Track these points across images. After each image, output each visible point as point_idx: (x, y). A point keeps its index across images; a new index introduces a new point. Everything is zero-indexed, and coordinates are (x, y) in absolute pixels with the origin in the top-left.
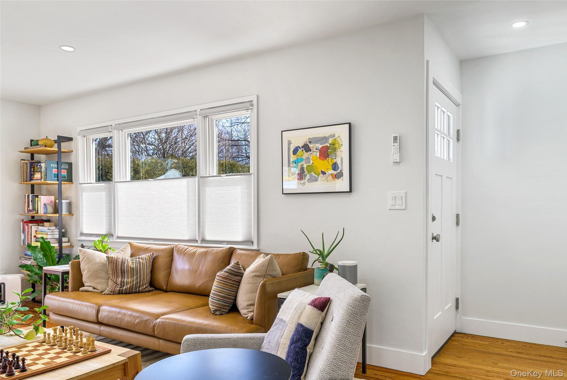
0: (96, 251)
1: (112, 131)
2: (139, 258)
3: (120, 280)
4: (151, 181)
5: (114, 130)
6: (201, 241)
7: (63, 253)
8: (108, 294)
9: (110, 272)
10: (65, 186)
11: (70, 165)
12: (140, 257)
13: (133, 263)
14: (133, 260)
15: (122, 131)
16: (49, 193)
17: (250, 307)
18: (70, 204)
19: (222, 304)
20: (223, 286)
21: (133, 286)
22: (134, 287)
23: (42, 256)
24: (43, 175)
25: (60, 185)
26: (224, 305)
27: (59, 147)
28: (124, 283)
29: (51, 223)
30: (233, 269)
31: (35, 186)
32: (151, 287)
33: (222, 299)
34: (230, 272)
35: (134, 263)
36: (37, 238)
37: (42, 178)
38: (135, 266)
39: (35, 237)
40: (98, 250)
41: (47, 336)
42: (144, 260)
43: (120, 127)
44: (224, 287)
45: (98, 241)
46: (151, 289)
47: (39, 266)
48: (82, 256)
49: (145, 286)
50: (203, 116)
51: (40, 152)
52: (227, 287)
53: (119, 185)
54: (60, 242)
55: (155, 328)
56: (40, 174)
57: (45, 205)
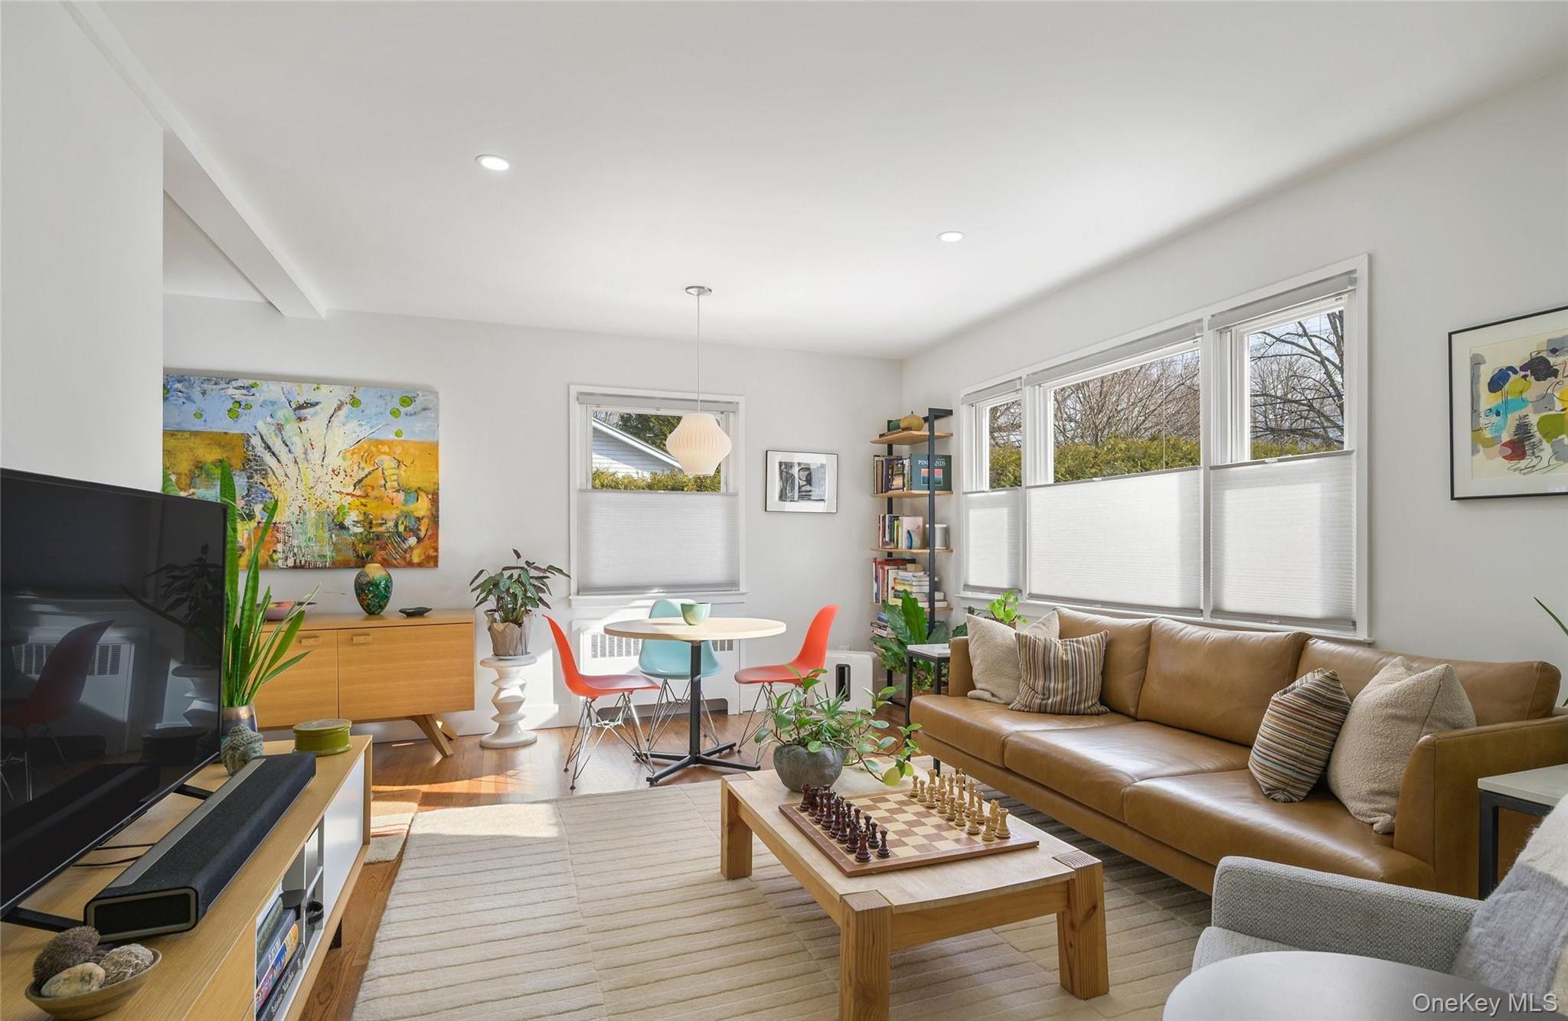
0: (994, 621)
1: (1021, 389)
2: (1077, 642)
3: (1041, 683)
4: (1099, 481)
5: (1025, 386)
6: (1212, 612)
7: (936, 619)
8: (1019, 711)
9: (1022, 665)
10: (940, 498)
11: (948, 459)
12: (1080, 639)
13: (1066, 650)
14: (1066, 645)
15: (1040, 385)
16: (915, 513)
17: (1378, 798)
18: (947, 532)
19: (1292, 777)
20: (1292, 731)
21: (1066, 698)
22: (1069, 701)
23: (903, 624)
24: (906, 480)
25: (932, 497)
26: (1296, 779)
27: (931, 429)
28: (1049, 691)
29: (917, 565)
30: (1322, 691)
31: (894, 499)
32: (1101, 704)
33: (1290, 762)
34: (1311, 697)
35: (1069, 652)
36: (896, 591)
37: (904, 486)
38: (1070, 658)
39: (893, 588)
40: (997, 620)
41: (919, 785)
42: (1088, 647)
43: (1037, 379)
44: (1297, 733)
45: (998, 600)
46: (1103, 708)
47: (899, 640)
48: (972, 629)
49: (1091, 702)
50: (1217, 330)
51: (901, 442)
52: (1304, 735)
53: (1033, 492)
54: (931, 600)
55: (1125, 806)
56: (901, 478)
57: (909, 532)
